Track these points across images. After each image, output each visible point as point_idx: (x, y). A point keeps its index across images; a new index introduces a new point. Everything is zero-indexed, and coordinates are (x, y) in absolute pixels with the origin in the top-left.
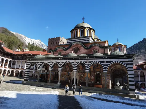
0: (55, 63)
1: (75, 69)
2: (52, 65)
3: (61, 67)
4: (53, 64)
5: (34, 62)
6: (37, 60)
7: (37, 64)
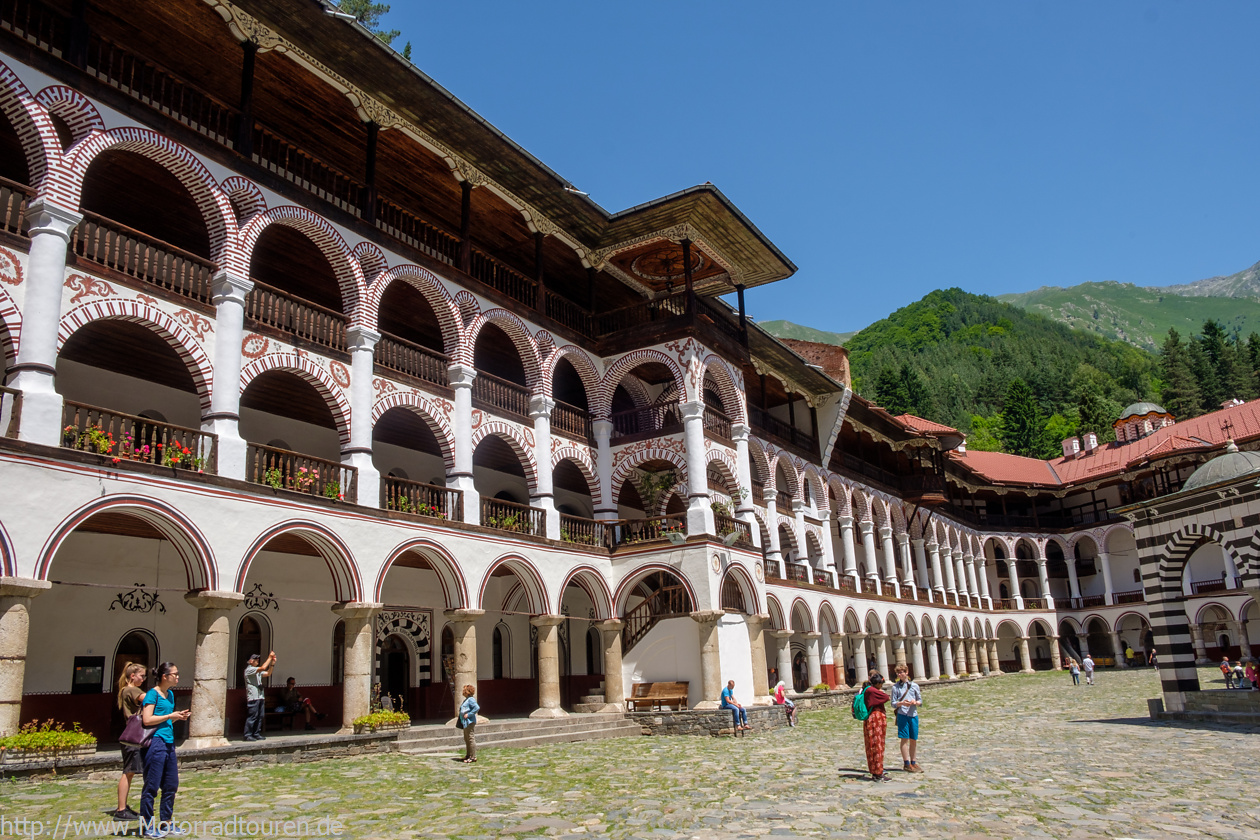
5: (1191, 532)
6: (1209, 508)
7: (1221, 537)
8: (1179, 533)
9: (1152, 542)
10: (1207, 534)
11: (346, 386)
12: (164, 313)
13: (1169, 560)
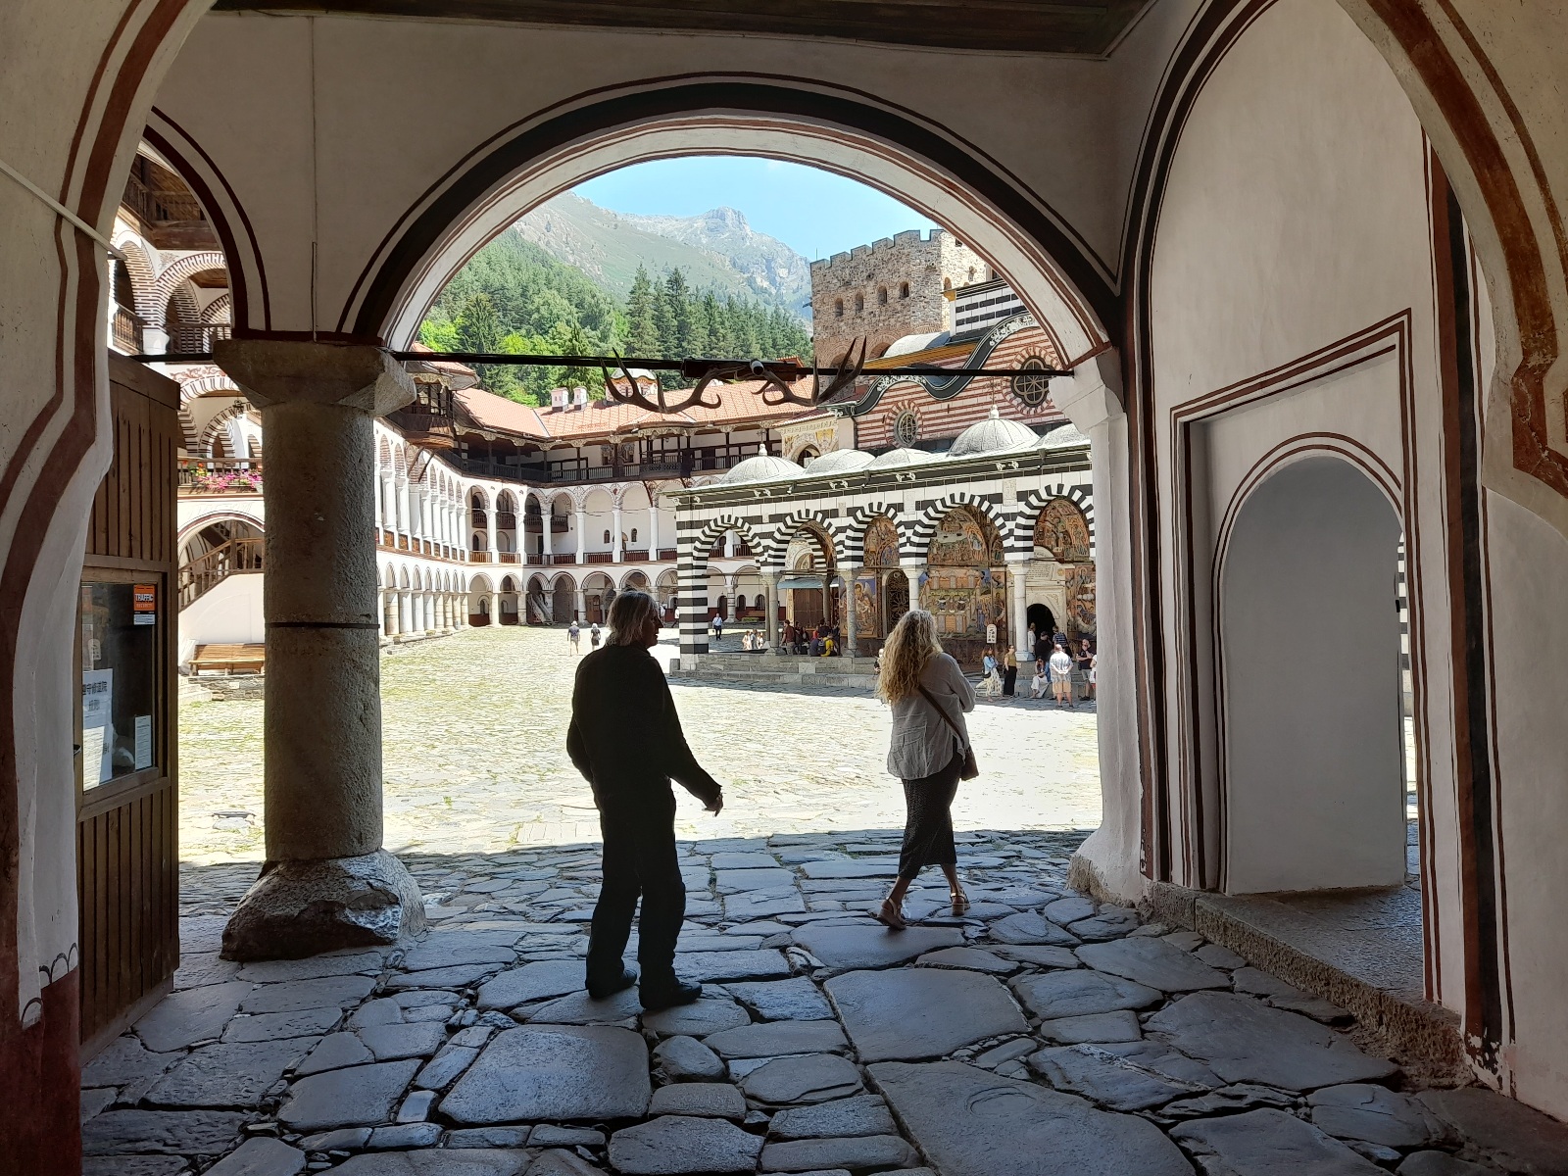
0: (867, 512)
1: (1012, 549)
2: (850, 533)
3: (916, 539)
4: (855, 525)
5: (726, 521)
6: (743, 503)
7: (750, 529)
8: (715, 520)
9: (692, 525)
10: (739, 524)
13: (703, 543)
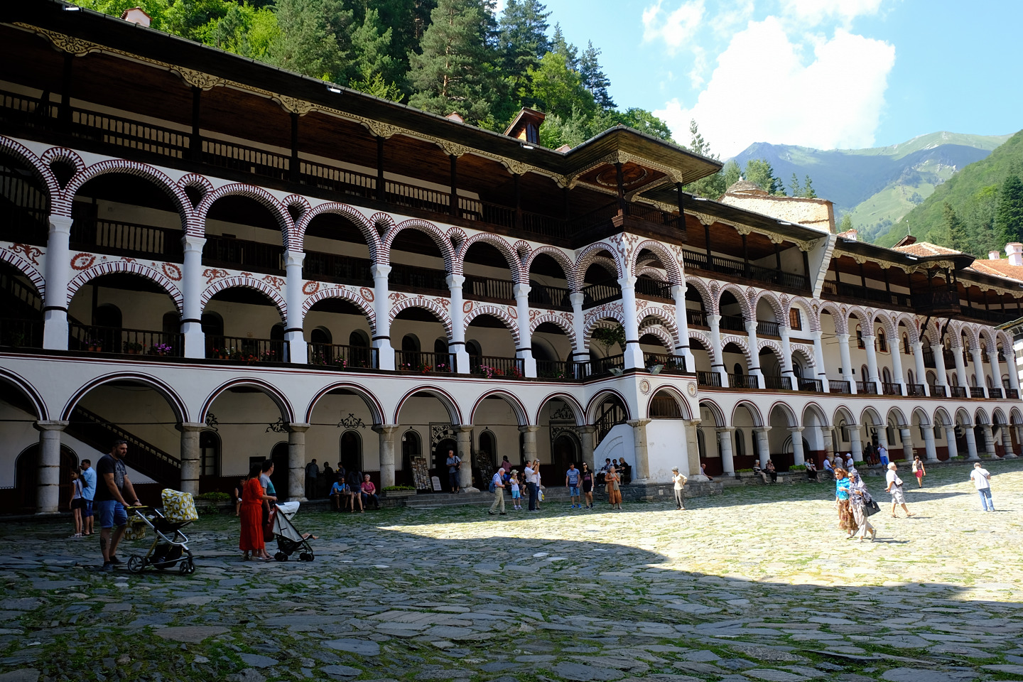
11: (370, 301)
12: (257, 280)
